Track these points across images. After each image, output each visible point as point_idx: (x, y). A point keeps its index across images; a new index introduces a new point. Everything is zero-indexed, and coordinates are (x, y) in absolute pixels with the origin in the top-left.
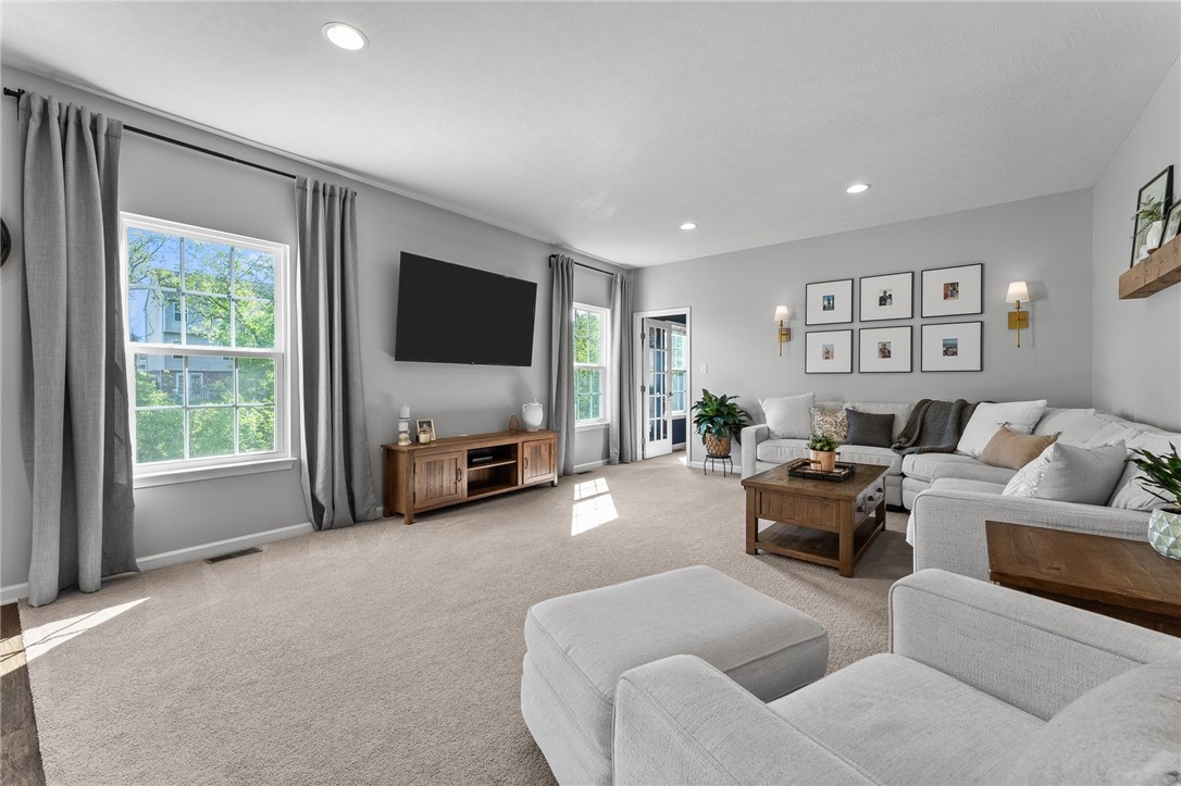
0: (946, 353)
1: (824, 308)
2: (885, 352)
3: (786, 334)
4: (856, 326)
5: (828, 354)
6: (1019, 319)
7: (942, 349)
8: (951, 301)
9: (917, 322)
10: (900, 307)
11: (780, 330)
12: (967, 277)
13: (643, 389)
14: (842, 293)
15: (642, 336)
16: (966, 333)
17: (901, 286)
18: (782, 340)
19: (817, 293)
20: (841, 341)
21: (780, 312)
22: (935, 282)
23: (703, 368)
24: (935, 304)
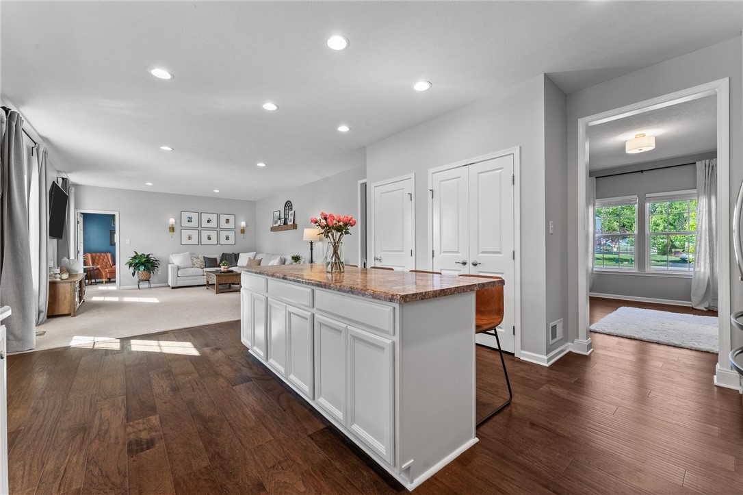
1: (188, 221)
2: (209, 238)
3: (172, 229)
4: (200, 229)
5: (190, 238)
6: (243, 231)
7: (225, 238)
8: (227, 224)
9: (218, 229)
10: (213, 224)
11: (170, 228)
12: (231, 218)
13: (78, 252)
14: (195, 217)
15: (78, 222)
16: (231, 234)
17: (214, 218)
18: (170, 231)
19: (185, 216)
20: (195, 234)
21: (172, 221)
22: (223, 218)
23: (128, 241)
24: (223, 225)
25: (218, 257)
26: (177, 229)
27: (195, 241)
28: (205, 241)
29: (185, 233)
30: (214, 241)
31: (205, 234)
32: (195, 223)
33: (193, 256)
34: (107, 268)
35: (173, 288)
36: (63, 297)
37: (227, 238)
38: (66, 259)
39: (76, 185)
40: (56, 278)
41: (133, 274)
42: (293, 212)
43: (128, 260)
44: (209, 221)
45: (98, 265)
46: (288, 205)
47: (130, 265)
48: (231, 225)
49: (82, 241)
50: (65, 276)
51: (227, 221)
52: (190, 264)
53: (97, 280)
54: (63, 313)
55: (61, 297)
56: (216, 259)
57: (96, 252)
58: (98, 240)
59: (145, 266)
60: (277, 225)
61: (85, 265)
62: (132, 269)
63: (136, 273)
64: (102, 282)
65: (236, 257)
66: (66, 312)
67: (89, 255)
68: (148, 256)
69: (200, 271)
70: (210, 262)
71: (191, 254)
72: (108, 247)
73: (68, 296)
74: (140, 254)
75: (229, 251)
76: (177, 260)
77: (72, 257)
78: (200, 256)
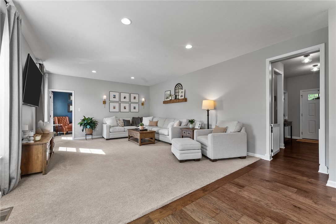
0: (134, 109)
1: (114, 98)
2: (125, 108)
3: (104, 102)
4: (120, 102)
5: (114, 108)
6: (143, 104)
7: (133, 108)
8: (135, 100)
9: (130, 103)
10: (127, 100)
11: (103, 101)
12: (137, 96)
13: (50, 116)
14: (117, 95)
15: (50, 97)
16: (137, 106)
17: (127, 96)
18: (103, 104)
19: (112, 94)
20: (117, 105)
21: (105, 97)
22: (133, 96)
23: (79, 110)
24: (133, 100)
25: (130, 119)
26: (107, 102)
27: (117, 110)
28: (122, 110)
29: (112, 105)
30: (127, 110)
31: (123, 105)
32: (117, 99)
33: (117, 119)
34: (66, 125)
35: (107, 139)
36: (36, 158)
37: (135, 108)
38: (41, 122)
39: (49, 74)
40: (29, 140)
41: (83, 130)
42: (183, 90)
43: (80, 121)
44: (125, 98)
45: (61, 124)
46: (179, 86)
47: (81, 124)
48: (136, 100)
49: (52, 109)
50: (38, 138)
51: (135, 98)
52: (116, 124)
53: (61, 133)
54: (37, 172)
55: (34, 157)
56: (129, 120)
57: (60, 116)
58: (61, 109)
59: (90, 125)
60: (169, 100)
61: (54, 124)
62: (82, 127)
63: (84, 130)
64: (63, 134)
65: (141, 119)
66: (38, 171)
67: (56, 118)
68: (92, 119)
69: (122, 128)
70: (127, 123)
71: (116, 117)
72: (67, 113)
73: (40, 156)
74: (87, 117)
75: (136, 116)
76: (108, 121)
77: (46, 120)
78: (120, 119)
